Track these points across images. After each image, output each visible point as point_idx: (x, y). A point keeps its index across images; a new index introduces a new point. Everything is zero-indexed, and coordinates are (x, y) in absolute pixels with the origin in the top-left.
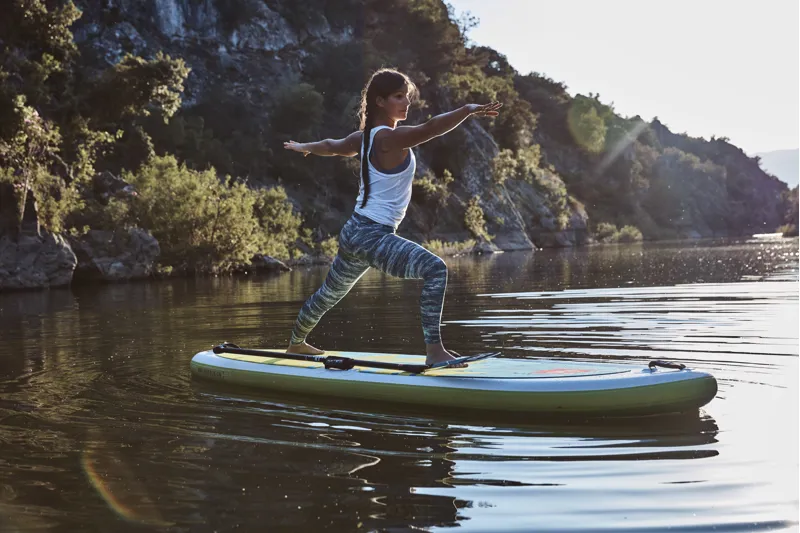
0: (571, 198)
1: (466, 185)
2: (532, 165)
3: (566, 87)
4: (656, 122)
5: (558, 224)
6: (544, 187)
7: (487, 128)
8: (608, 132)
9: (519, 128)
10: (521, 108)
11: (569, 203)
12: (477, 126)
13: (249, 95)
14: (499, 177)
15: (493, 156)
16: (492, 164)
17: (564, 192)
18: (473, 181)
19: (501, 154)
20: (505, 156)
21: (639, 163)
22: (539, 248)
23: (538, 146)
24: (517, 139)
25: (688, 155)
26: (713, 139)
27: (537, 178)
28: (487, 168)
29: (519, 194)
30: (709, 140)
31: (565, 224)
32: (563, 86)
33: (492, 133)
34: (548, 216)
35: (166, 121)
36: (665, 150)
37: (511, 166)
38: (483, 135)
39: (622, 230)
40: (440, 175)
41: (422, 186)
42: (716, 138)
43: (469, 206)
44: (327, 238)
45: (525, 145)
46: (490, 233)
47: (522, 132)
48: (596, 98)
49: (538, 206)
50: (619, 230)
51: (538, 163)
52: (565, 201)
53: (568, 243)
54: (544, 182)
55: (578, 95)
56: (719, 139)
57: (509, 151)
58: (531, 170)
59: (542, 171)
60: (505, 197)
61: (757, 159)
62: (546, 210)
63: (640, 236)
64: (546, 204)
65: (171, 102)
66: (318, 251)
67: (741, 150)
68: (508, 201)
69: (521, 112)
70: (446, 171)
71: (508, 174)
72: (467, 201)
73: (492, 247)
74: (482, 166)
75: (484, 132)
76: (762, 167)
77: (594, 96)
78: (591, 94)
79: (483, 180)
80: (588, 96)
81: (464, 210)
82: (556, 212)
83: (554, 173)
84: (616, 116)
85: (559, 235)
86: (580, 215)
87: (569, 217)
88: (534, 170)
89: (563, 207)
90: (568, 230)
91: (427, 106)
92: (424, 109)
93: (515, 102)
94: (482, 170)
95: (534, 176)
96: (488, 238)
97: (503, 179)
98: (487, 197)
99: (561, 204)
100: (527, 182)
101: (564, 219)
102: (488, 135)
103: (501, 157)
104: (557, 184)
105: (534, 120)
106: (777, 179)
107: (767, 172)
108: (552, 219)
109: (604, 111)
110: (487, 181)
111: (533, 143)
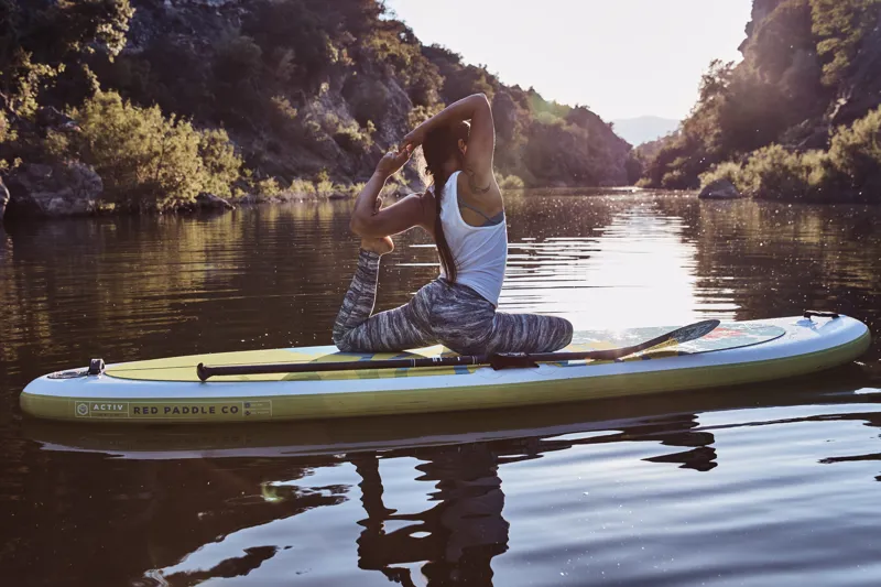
3: (462, 57)
4: (531, 90)
7: (402, 86)
8: (496, 97)
9: (429, 89)
10: (431, 71)
12: (394, 83)
13: (193, 46)
15: (408, 111)
16: (407, 118)
18: (391, 132)
19: (414, 109)
20: (418, 112)
21: (520, 124)
24: (427, 97)
28: (402, 121)
32: (459, 57)
33: (407, 91)
35: (112, 60)
38: (400, 93)
39: (508, 179)
40: (363, 125)
41: (350, 134)
44: (265, 179)
45: (433, 103)
46: (406, 179)
47: (431, 91)
48: (484, 68)
50: (504, 178)
55: (470, 65)
56: (581, 107)
57: (421, 107)
61: (611, 124)
63: (522, 184)
65: (115, 41)
66: (257, 190)
69: (430, 74)
70: (370, 122)
73: (408, 190)
74: (398, 119)
75: (400, 90)
76: (615, 131)
77: (483, 66)
78: (480, 65)
79: (399, 131)
80: (478, 66)
84: (500, 84)
91: (353, 64)
92: (350, 65)
93: (426, 66)
94: (398, 123)
96: (405, 183)
102: (404, 93)
103: (414, 112)
105: (441, 82)
106: (625, 142)
107: (618, 135)
109: (491, 79)
111: (439, 102)
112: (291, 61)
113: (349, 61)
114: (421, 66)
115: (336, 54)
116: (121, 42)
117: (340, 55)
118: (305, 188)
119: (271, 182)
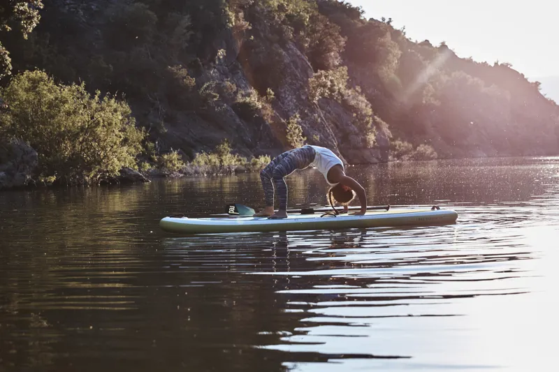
0: (376, 117)
1: (283, 103)
2: (340, 86)
3: (363, 12)
4: (443, 46)
5: (365, 141)
6: (353, 106)
7: (301, 49)
8: (402, 55)
9: (330, 51)
10: (331, 31)
11: (375, 123)
12: (293, 47)
13: (81, 12)
14: (313, 96)
15: (308, 77)
16: (307, 84)
17: (370, 112)
18: (290, 100)
19: (315, 74)
20: (319, 77)
21: (431, 86)
22: (351, 164)
23: (346, 68)
24: (328, 61)
25: (476, 79)
26: (496, 64)
27: (346, 98)
28: (302, 87)
29: (329, 113)
30: (493, 65)
31: (372, 142)
32: (360, 11)
33: (307, 54)
34: (357, 135)
35: (26, 37)
36: (453, 74)
37: (324, 86)
38: (298, 56)
39: (418, 148)
40: (262, 93)
41: (250, 103)
42: (499, 64)
43: (289, 123)
44: (168, 152)
45: (334, 66)
47: (332, 54)
48: (389, 23)
49: (347, 125)
50: (415, 148)
51: (346, 84)
52: (371, 121)
53: (375, 160)
54: (353, 103)
55: (372, 19)
56: (502, 64)
57: (323, 72)
58: (339, 89)
59: (350, 92)
60: (319, 116)
61: (537, 84)
62: (354, 128)
63: (434, 154)
64: (354, 123)
65: (30, 18)
66: (161, 164)
67: (522, 75)
68: (322, 119)
69: (331, 35)
70: (269, 90)
71: (322, 94)
72: (288, 119)
74: (298, 85)
75: (299, 53)
76: (541, 92)
77: (387, 20)
78: (383, 19)
79: (299, 98)
80: (381, 20)
81: (284, 126)
82: (363, 130)
83: (361, 93)
84: (407, 39)
85: (367, 153)
86: (384, 135)
87: (375, 135)
88: (342, 90)
89: (369, 126)
90: (375, 147)
91: (250, 28)
92: (247, 29)
93: (326, 25)
94: (298, 90)
95: (342, 96)
97: (317, 98)
98: (303, 116)
99: (368, 122)
100: (336, 101)
101: (371, 138)
102: (303, 56)
103: (315, 77)
104: (363, 103)
105: (342, 43)
106: (555, 103)
107: (546, 97)
108: (361, 137)
109: (397, 34)
110: (302, 100)
111: (340, 65)
112: (188, 28)
113: (246, 25)
114: (320, 27)
115: (233, 19)
116: (36, 19)
117: (237, 17)
118: (210, 161)
119: (175, 155)
